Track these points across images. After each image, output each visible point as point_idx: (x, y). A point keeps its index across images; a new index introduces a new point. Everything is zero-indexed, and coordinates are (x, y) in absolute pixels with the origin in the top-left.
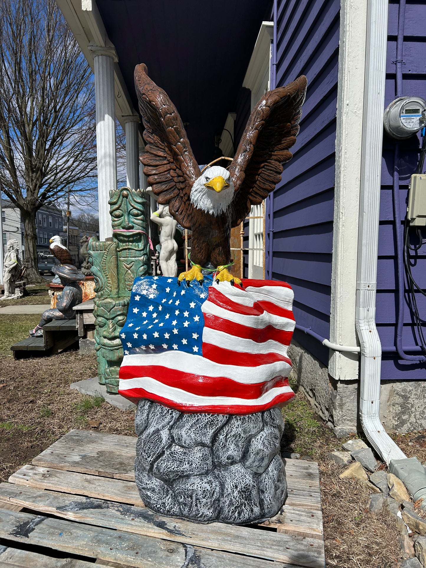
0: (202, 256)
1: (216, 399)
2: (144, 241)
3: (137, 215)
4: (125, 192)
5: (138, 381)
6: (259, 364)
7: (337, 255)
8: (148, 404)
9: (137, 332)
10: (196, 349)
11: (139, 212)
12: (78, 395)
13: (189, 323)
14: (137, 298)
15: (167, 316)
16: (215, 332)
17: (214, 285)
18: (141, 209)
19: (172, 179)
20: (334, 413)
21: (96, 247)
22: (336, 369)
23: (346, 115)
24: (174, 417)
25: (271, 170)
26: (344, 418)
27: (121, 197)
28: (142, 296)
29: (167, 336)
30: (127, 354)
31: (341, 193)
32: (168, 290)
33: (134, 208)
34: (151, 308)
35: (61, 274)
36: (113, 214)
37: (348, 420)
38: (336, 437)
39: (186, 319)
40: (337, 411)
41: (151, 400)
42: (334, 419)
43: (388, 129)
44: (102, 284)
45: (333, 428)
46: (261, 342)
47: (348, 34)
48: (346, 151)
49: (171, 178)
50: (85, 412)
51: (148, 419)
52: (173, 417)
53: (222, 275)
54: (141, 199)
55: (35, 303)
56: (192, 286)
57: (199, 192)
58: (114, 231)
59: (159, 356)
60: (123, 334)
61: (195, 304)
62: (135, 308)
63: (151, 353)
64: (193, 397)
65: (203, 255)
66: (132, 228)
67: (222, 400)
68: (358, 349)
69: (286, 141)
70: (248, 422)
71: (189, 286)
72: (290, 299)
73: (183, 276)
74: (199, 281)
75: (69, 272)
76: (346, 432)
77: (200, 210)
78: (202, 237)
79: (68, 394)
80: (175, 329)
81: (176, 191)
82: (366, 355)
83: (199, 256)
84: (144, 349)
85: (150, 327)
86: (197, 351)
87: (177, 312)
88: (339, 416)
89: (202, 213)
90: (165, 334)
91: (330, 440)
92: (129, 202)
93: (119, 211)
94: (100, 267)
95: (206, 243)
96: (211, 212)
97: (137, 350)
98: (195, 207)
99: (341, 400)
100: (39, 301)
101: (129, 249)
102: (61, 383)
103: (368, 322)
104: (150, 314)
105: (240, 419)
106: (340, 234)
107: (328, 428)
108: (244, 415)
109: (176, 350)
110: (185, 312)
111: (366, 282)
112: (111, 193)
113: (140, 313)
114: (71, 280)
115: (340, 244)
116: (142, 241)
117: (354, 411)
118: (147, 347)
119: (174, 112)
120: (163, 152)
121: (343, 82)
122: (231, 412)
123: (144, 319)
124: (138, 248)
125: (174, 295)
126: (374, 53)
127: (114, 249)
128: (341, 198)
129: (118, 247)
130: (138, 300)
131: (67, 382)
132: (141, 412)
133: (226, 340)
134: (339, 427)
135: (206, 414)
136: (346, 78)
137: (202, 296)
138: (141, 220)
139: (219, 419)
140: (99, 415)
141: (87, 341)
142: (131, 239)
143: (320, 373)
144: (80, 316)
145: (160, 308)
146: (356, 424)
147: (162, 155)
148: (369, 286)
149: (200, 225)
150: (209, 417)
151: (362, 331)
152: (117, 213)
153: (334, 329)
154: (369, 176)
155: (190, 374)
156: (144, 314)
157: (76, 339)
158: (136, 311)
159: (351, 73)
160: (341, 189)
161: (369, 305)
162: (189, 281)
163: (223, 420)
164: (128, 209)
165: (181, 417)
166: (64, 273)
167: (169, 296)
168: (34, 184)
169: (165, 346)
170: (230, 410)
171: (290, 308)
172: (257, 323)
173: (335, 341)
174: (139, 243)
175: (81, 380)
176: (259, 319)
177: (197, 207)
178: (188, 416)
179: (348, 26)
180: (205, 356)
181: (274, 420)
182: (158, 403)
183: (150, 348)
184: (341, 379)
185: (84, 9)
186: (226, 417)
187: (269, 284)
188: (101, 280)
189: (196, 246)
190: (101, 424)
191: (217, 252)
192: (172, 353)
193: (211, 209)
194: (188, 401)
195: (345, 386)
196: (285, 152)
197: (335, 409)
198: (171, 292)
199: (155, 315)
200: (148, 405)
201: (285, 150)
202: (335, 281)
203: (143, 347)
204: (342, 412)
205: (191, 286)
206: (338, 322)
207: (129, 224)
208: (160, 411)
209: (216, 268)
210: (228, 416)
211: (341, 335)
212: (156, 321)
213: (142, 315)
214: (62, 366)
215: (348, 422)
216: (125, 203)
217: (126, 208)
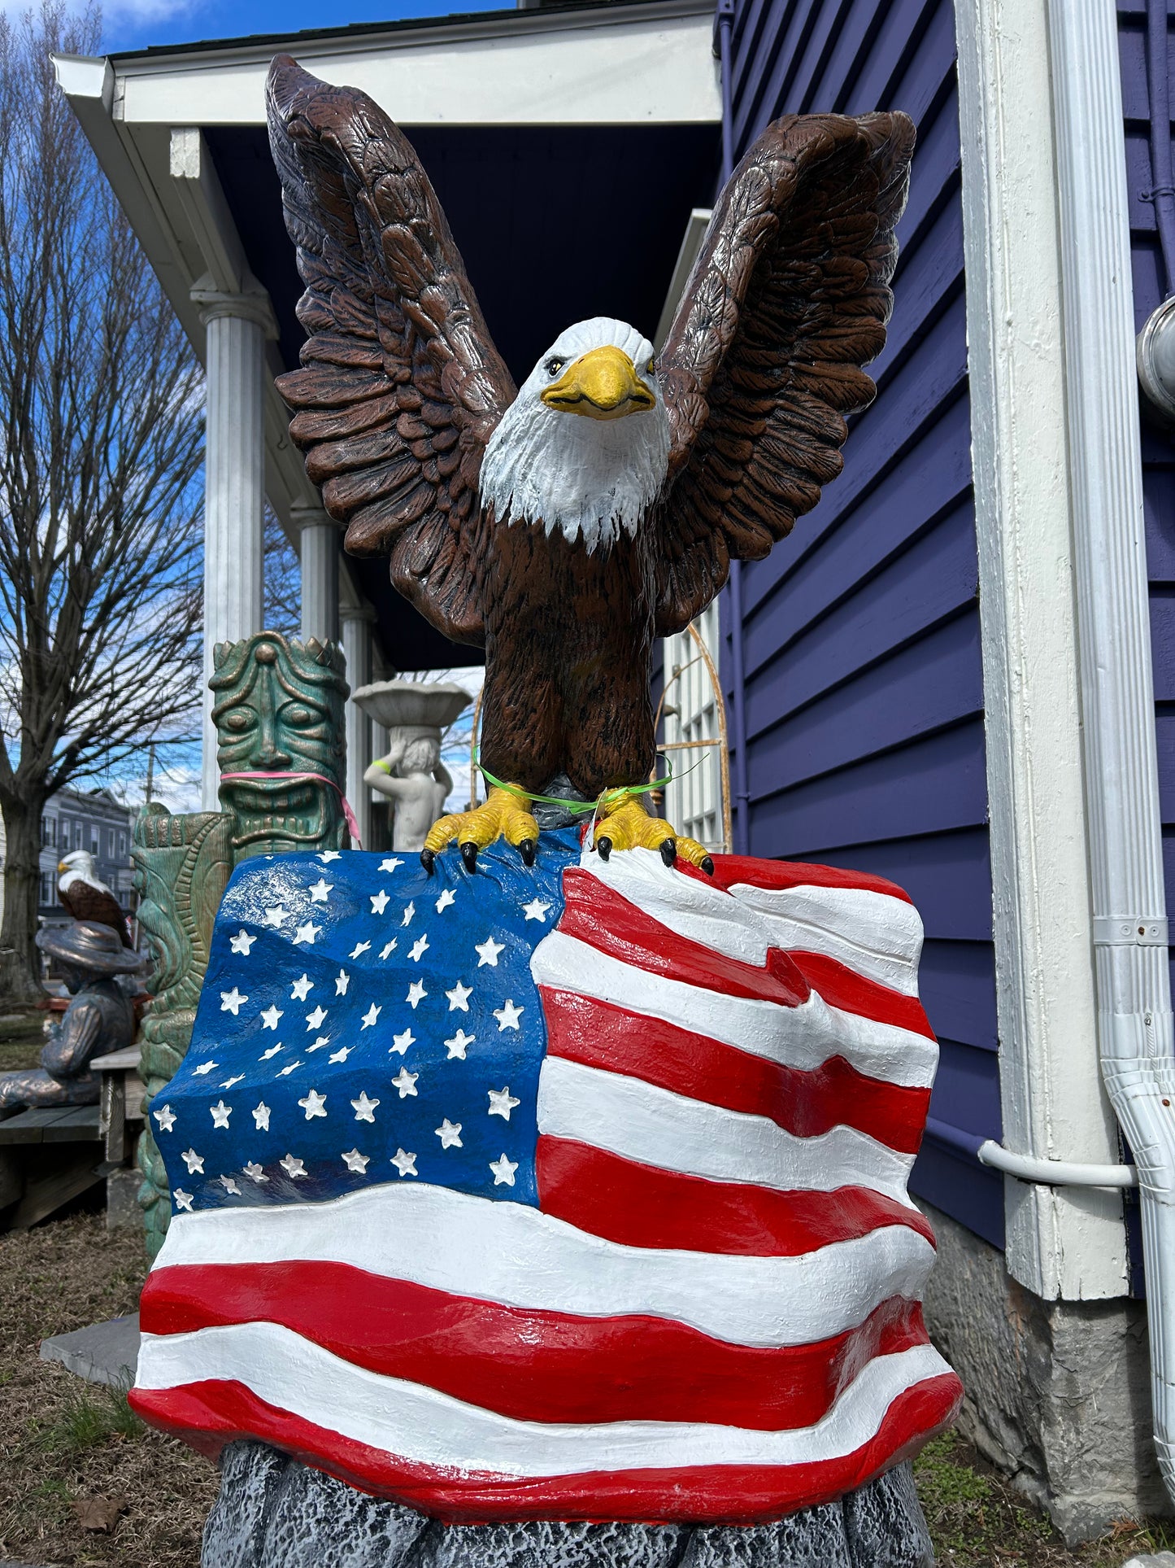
0: (532, 741)
1: (610, 1439)
2: (328, 809)
3: (305, 723)
4: (266, 648)
5: (223, 1343)
6: (812, 1243)
7: (1010, 825)
8: (265, 1465)
9: (229, 1097)
10: (504, 1171)
11: (312, 713)
12: (63, 1384)
13: (472, 1038)
14: (242, 944)
15: (371, 1018)
16: (596, 1080)
17: (589, 861)
18: (320, 703)
19: (404, 451)
20: (1046, 1438)
21: (160, 834)
22: (1045, 1256)
23: (1005, 354)
24: (394, 1544)
25: (801, 429)
26: (1088, 1457)
27: (253, 665)
28: (263, 935)
29: (365, 1109)
30: (184, 1210)
31: (1011, 608)
32: (380, 903)
33: (297, 700)
34: (302, 988)
35: (63, 952)
36: (224, 720)
37: (1103, 1468)
38: (1062, 1540)
39: (461, 1021)
40: (1060, 1430)
41: (281, 1447)
42: (1050, 1463)
43: (1154, 387)
44: (174, 962)
45: (1045, 1502)
46: (807, 1135)
47: (992, 112)
48: (1015, 468)
49: (401, 445)
50: (72, 1462)
51: (259, 1551)
52: (385, 1542)
53: (624, 825)
54: (319, 669)
55: (7, 1066)
56: (484, 867)
57: (519, 440)
58: (225, 777)
59: (328, 1213)
60: (167, 1108)
61: (502, 947)
62: (229, 991)
63: (289, 1200)
64: (494, 1430)
65: (538, 738)
66: (286, 764)
67: (640, 1439)
68: (1121, 1174)
69: (850, 331)
70: (782, 1559)
71: (471, 868)
72: (907, 947)
73: (448, 829)
74: (521, 847)
75: (91, 945)
76: (1098, 1518)
77: (523, 525)
78: (530, 653)
79: (27, 1383)
80: (404, 1073)
81: (422, 498)
82: (1161, 1198)
83: (519, 742)
84: (259, 1178)
85: (287, 1071)
86: (511, 1181)
87: (416, 993)
88: (1068, 1451)
89: (530, 538)
90: (357, 1098)
91: (1043, 1556)
92: (279, 679)
93: (244, 710)
94: (168, 901)
95: (548, 685)
96: (570, 531)
97: (230, 1186)
98: (500, 515)
99: (1071, 1382)
100: (21, 1061)
101: (273, 837)
102: (13, 1337)
103: (1153, 1065)
104: (295, 1013)
105: (740, 1548)
106: (1018, 747)
107: (1024, 1502)
108: (756, 1524)
109: (408, 1178)
110: (453, 987)
111: (1131, 916)
112: (217, 651)
113: (251, 1013)
114: (97, 973)
115: (1020, 781)
116: (322, 811)
117: (1122, 1428)
118: (272, 1167)
119: (412, 167)
120: (370, 350)
121: (987, 256)
122: (688, 1511)
123: (269, 1037)
124: (307, 833)
125: (407, 921)
126: (1088, 157)
127: (222, 838)
128: (1011, 623)
129: (235, 830)
130: (246, 952)
131: (32, 1335)
132: (230, 1510)
133: (655, 1118)
134: (1070, 1499)
135: (562, 1524)
136: (997, 242)
137: (535, 910)
138: (318, 739)
139: (628, 1551)
140: (124, 1476)
141: (134, 1177)
142: (281, 803)
143: (968, 1275)
144: (115, 1089)
145: (342, 984)
146: (1134, 1483)
147: (368, 361)
148: (1141, 931)
149: (521, 598)
150: (579, 1545)
151: (1133, 1102)
152: (237, 716)
153: (1020, 1100)
154: (1107, 545)
155: (477, 1302)
156: (271, 1018)
157: (101, 1173)
158: (232, 1002)
159: (1012, 228)
160: (1009, 594)
161: (1147, 1002)
162: (474, 847)
163: (653, 1558)
164: (273, 703)
165: (429, 1539)
166: (76, 951)
167: (381, 928)
168: (42, 725)
169: (356, 1163)
170: (687, 1494)
171: (909, 987)
172: (791, 1037)
173: (1028, 1144)
174: (309, 819)
175: (86, 1324)
176: (795, 1023)
177: (507, 513)
178: (466, 1538)
179: (990, 90)
180: (549, 1204)
181: (898, 1534)
182: (313, 1465)
183: (284, 1174)
184: (1065, 1297)
185: (176, 171)
186: (668, 1538)
187: (819, 878)
188: (170, 947)
189: (505, 697)
190: (127, 1512)
191: (599, 728)
192: (392, 1196)
193: (573, 514)
194: (467, 1455)
195: (1082, 1324)
196: (849, 371)
197: (1050, 1423)
198: (394, 910)
199: (316, 1019)
200: (263, 1473)
201: (850, 366)
202: (1012, 919)
203: (255, 1172)
204: (1078, 1433)
205: (481, 872)
206: (1036, 1072)
207: (274, 752)
208: (320, 1510)
209: (592, 798)
210: (675, 1532)
211: (1050, 1122)
212: (321, 1042)
213: (262, 1021)
214: (33, 1272)
215: (1102, 1476)
216: (265, 685)
217: (266, 699)
